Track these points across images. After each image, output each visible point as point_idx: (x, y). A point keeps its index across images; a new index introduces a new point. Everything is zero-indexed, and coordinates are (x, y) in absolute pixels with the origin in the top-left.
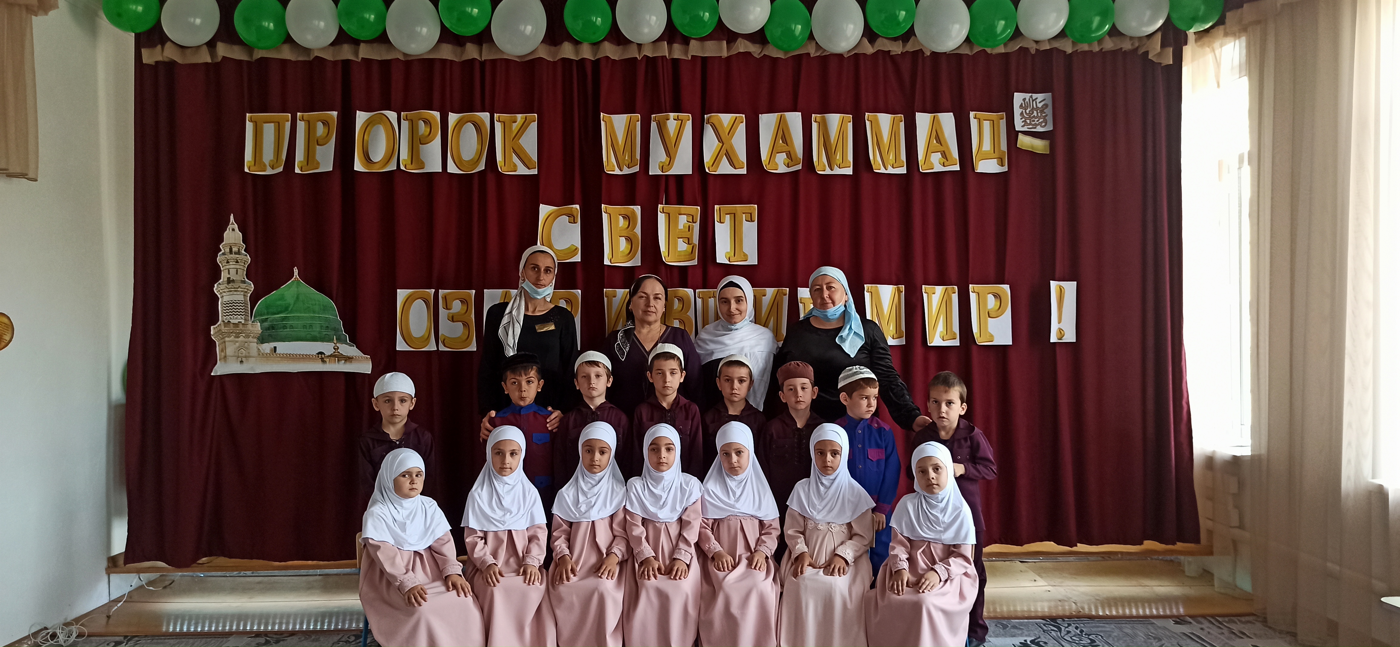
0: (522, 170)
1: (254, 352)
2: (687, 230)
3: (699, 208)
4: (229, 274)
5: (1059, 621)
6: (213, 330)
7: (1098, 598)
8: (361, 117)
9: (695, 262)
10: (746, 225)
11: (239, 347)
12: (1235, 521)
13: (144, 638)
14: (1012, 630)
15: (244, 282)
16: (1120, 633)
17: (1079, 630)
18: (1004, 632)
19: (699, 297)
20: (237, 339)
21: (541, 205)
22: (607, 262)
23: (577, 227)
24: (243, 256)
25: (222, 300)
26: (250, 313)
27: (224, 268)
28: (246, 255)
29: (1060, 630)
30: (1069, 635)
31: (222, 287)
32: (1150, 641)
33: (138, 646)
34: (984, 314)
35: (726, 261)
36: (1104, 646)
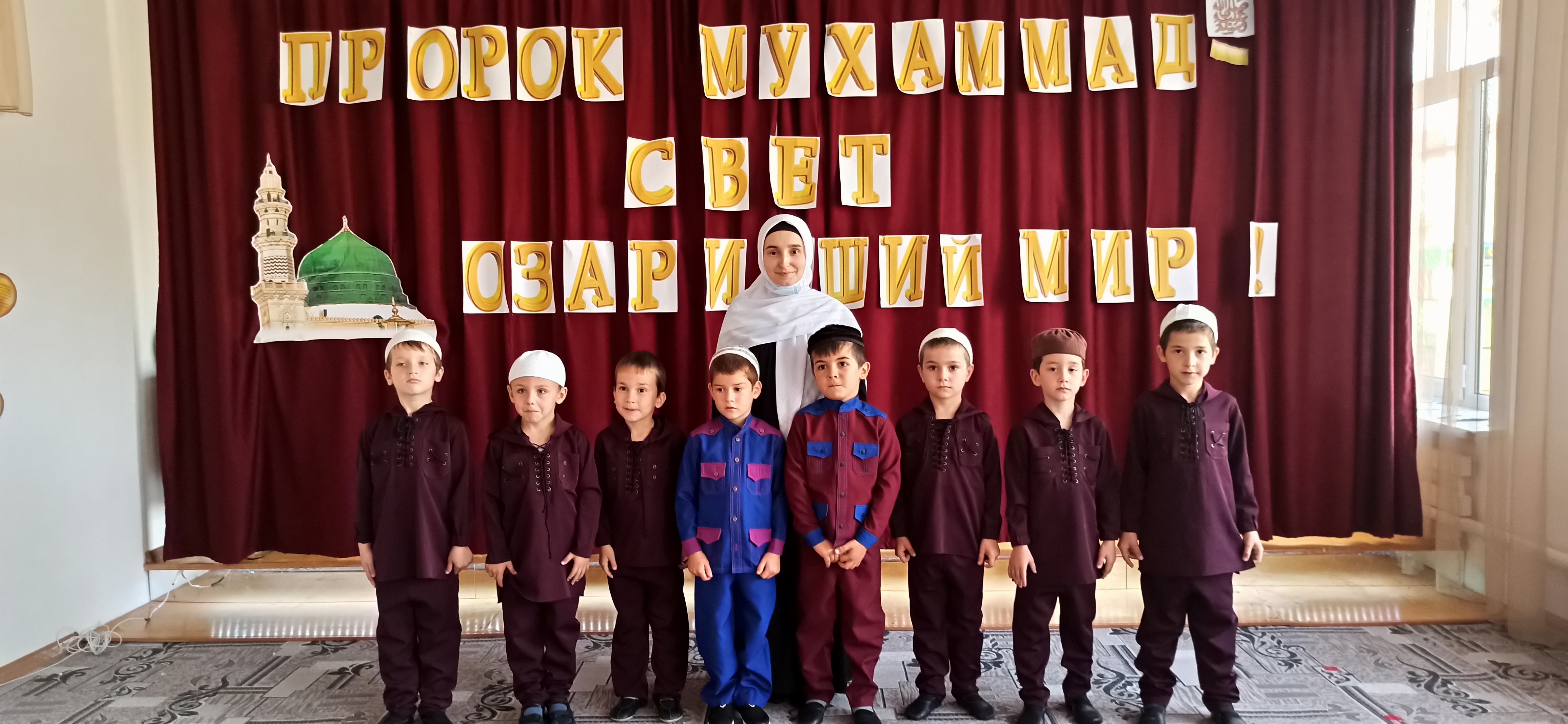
0: (606, 96)
1: (301, 316)
2: (805, 166)
3: (819, 139)
4: (268, 224)
5: (1252, 630)
6: (253, 290)
7: (1297, 601)
8: (414, 34)
9: (813, 205)
10: (877, 158)
11: (284, 310)
12: (1467, 510)
13: (186, 644)
15: (286, 234)
16: (1327, 645)
17: (1276, 640)
19: (822, 247)
20: (281, 301)
21: (629, 138)
22: (708, 206)
23: (672, 164)
24: (283, 204)
25: (262, 255)
26: (294, 270)
27: (263, 217)
28: (287, 203)
29: (1253, 640)
30: (1264, 646)
31: (261, 240)
32: (1363, 654)
33: (177, 655)
34: (1164, 264)
35: (854, 204)
36: (1306, 661)
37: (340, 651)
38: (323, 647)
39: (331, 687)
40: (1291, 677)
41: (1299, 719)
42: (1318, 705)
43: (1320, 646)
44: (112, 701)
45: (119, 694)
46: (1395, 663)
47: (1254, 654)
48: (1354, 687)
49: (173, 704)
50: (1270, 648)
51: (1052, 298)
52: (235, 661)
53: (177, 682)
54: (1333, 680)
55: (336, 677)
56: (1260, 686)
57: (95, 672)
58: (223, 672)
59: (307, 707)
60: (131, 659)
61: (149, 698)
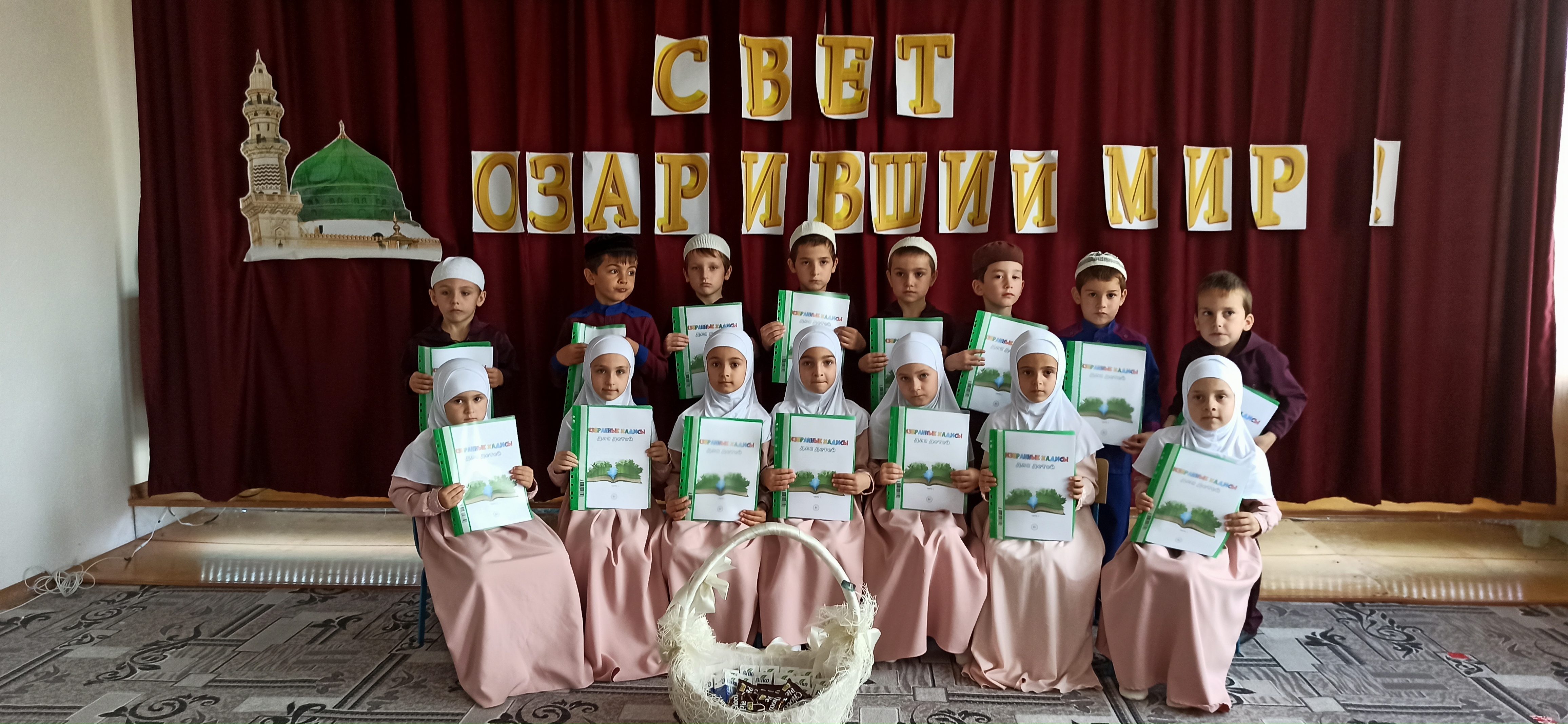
1: (295, 232)
2: (856, 69)
3: (873, 38)
4: (259, 129)
5: (1358, 606)
6: (242, 203)
9: (865, 114)
10: (939, 62)
11: (276, 226)
13: (165, 588)
14: (1293, 617)
15: (277, 141)
16: (1448, 627)
17: (1387, 620)
18: (1282, 619)
19: (873, 163)
20: (273, 216)
21: (657, 36)
22: (745, 114)
23: (706, 66)
24: (275, 107)
25: (252, 164)
26: (286, 181)
27: (252, 121)
28: (279, 105)
29: (1360, 619)
30: (1374, 626)
31: (250, 146)
32: (1493, 639)
33: (152, 600)
34: (1269, 186)
35: (911, 114)
36: (1426, 645)
37: (329, 601)
38: (311, 596)
39: (312, 642)
40: (1412, 665)
41: (1427, 717)
42: (1447, 700)
43: (1439, 628)
44: (72, 650)
45: (80, 642)
46: (1534, 651)
47: (1363, 635)
48: (1487, 679)
49: (136, 656)
50: (1382, 628)
51: (1138, 225)
52: (213, 609)
53: (146, 630)
54: (1462, 669)
55: (318, 630)
56: (1376, 675)
57: (61, 616)
58: (197, 620)
59: (281, 663)
60: (102, 603)
61: (112, 648)
